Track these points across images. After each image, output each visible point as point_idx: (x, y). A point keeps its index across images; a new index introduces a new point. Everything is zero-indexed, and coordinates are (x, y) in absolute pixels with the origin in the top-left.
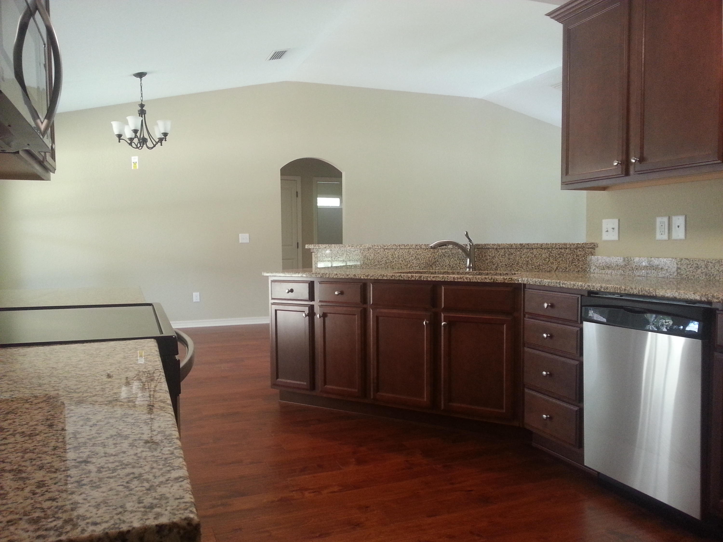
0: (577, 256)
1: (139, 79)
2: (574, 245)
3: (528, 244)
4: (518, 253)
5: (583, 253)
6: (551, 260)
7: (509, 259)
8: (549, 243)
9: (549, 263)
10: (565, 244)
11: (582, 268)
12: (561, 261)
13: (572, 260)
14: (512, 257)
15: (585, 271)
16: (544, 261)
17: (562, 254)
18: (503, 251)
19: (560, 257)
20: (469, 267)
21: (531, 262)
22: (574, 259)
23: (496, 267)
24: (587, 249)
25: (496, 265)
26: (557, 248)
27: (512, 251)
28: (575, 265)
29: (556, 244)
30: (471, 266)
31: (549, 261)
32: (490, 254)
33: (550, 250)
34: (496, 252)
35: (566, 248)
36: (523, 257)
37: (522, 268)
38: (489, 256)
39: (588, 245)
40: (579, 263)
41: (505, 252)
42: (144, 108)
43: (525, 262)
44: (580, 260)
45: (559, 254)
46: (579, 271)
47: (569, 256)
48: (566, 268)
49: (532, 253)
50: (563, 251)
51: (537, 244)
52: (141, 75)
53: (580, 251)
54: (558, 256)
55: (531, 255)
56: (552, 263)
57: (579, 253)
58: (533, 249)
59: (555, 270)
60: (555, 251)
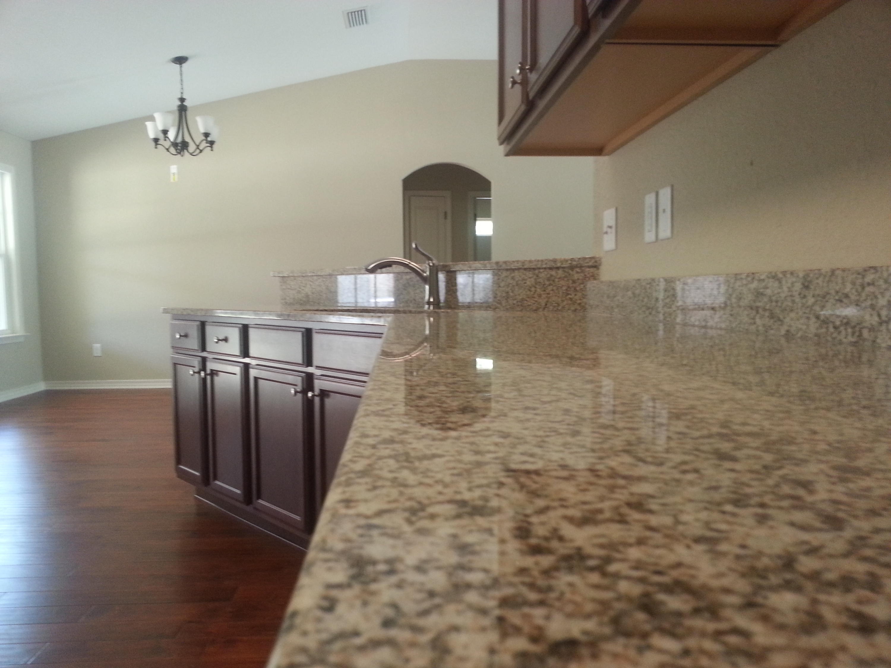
0: (574, 282)
1: (178, 66)
2: (567, 261)
3: (505, 262)
5: (581, 276)
6: (539, 291)
8: (533, 259)
9: (536, 296)
10: (555, 261)
11: (580, 304)
12: (551, 292)
13: (567, 290)
15: (584, 309)
16: (528, 293)
17: (553, 278)
19: (550, 285)
20: (429, 303)
21: (511, 294)
22: (569, 287)
24: (588, 269)
26: (545, 268)
28: (571, 299)
29: (542, 261)
30: (432, 300)
31: (536, 291)
33: (536, 271)
35: (558, 268)
36: (502, 284)
39: (587, 260)
40: (576, 295)
42: (185, 103)
44: (578, 289)
45: (548, 280)
46: (575, 310)
47: (562, 283)
48: (559, 305)
49: (513, 278)
50: (553, 273)
51: (518, 262)
52: (180, 60)
53: (577, 272)
54: (547, 283)
55: (511, 282)
56: (540, 296)
57: (576, 277)
58: (513, 270)
59: (544, 309)
60: (543, 275)
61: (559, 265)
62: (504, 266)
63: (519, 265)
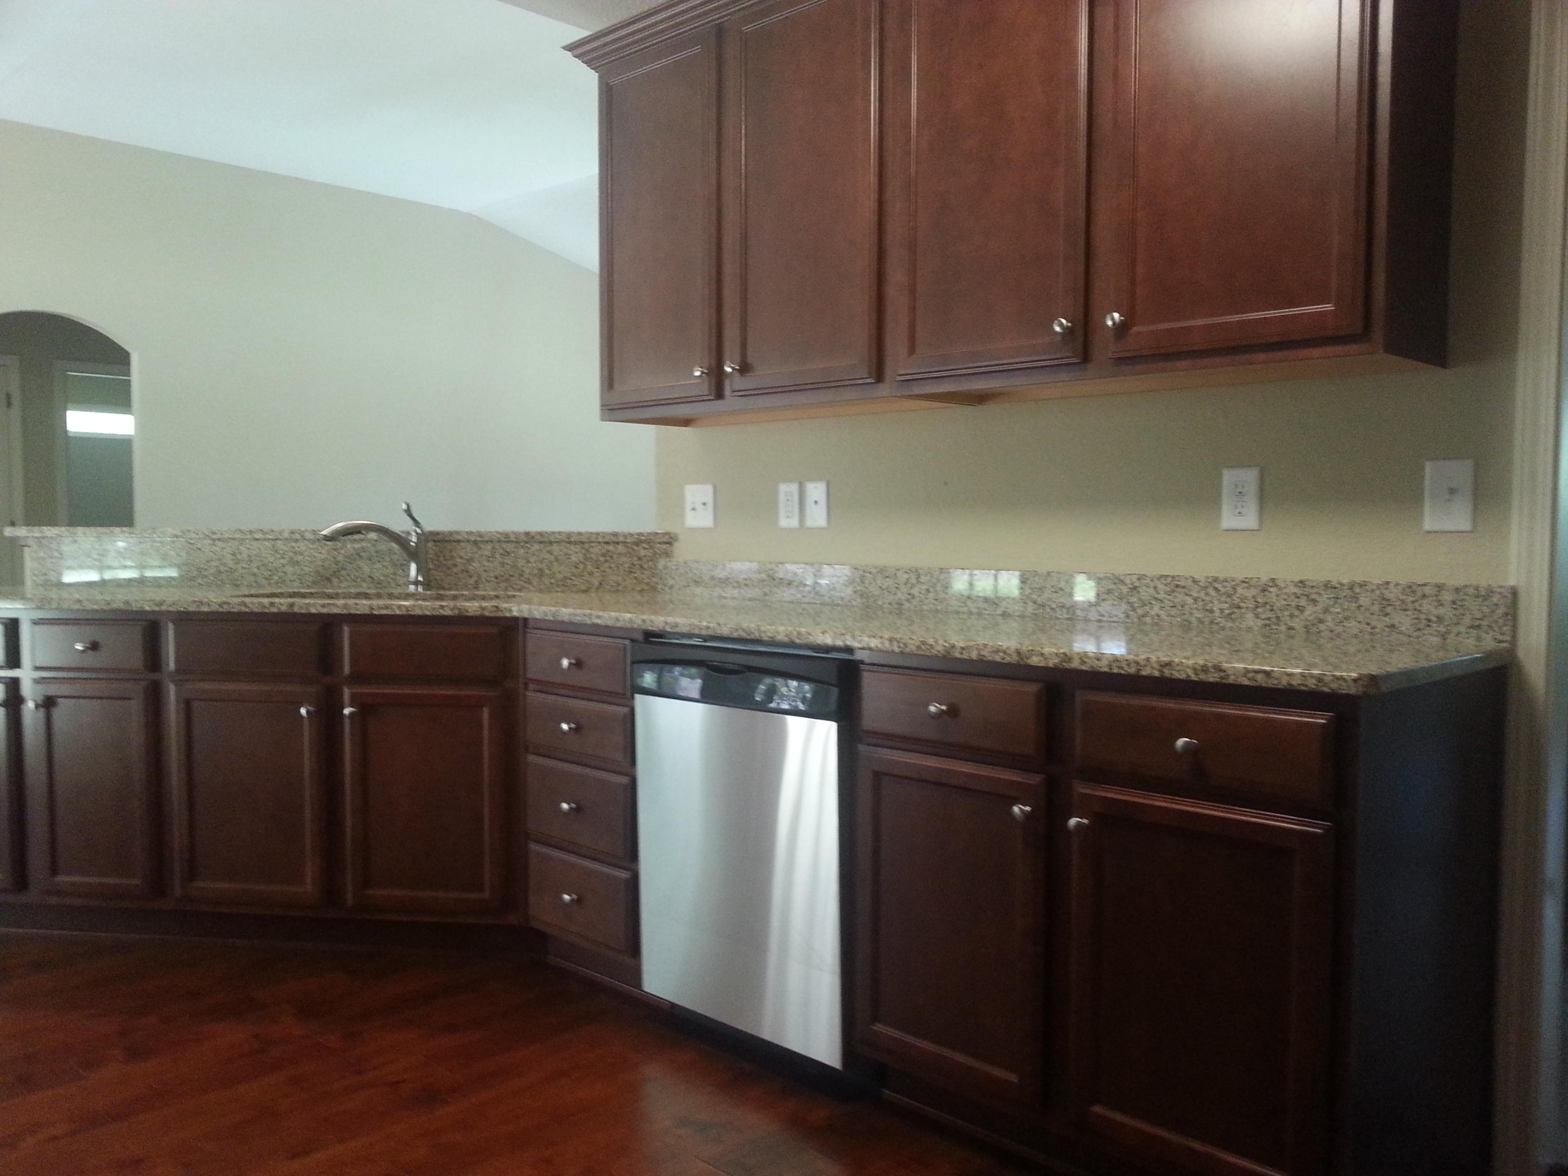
0: (640, 559)
2: (631, 535)
3: (541, 534)
4: (522, 551)
5: (649, 553)
6: (590, 568)
7: (503, 564)
8: (584, 531)
9: (585, 573)
10: (615, 535)
11: (648, 583)
12: (608, 570)
13: (630, 567)
14: (508, 560)
15: (654, 589)
16: (574, 570)
17: (610, 554)
18: (489, 547)
19: (606, 561)
20: (416, 583)
21: (547, 571)
22: (633, 564)
23: (476, 582)
24: (659, 545)
25: (475, 578)
26: (599, 543)
27: (509, 547)
28: (636, 578)
29: (597, 534)
30: (420, 579)
31: (585, 568)
32: (462, 554)
33: (586, 546)
34: (475, 549)
35: (618, 543)
36: (532, 560)
37: (530, 583)
38: (461, 558)
39: (660, 536)
40: (642, 573)
41: (494, 548)
43: (536, 572)
44: (645, 566)
45: (604, 556)
46: (642, 590)
47: (623, 559)
48: (618, 584)
49: (549, 552)
50: (611, 548)
51: (560, 533)
53: (645, 548)
54: (602, 559)
55: (548, 556)
56: (591, 574)
57: (643, 553)
58: (551, 543)
59: (598, 589)
60: (596, 550)
61: (621, 539)
62: (538, 538)
63: (563, 537)
